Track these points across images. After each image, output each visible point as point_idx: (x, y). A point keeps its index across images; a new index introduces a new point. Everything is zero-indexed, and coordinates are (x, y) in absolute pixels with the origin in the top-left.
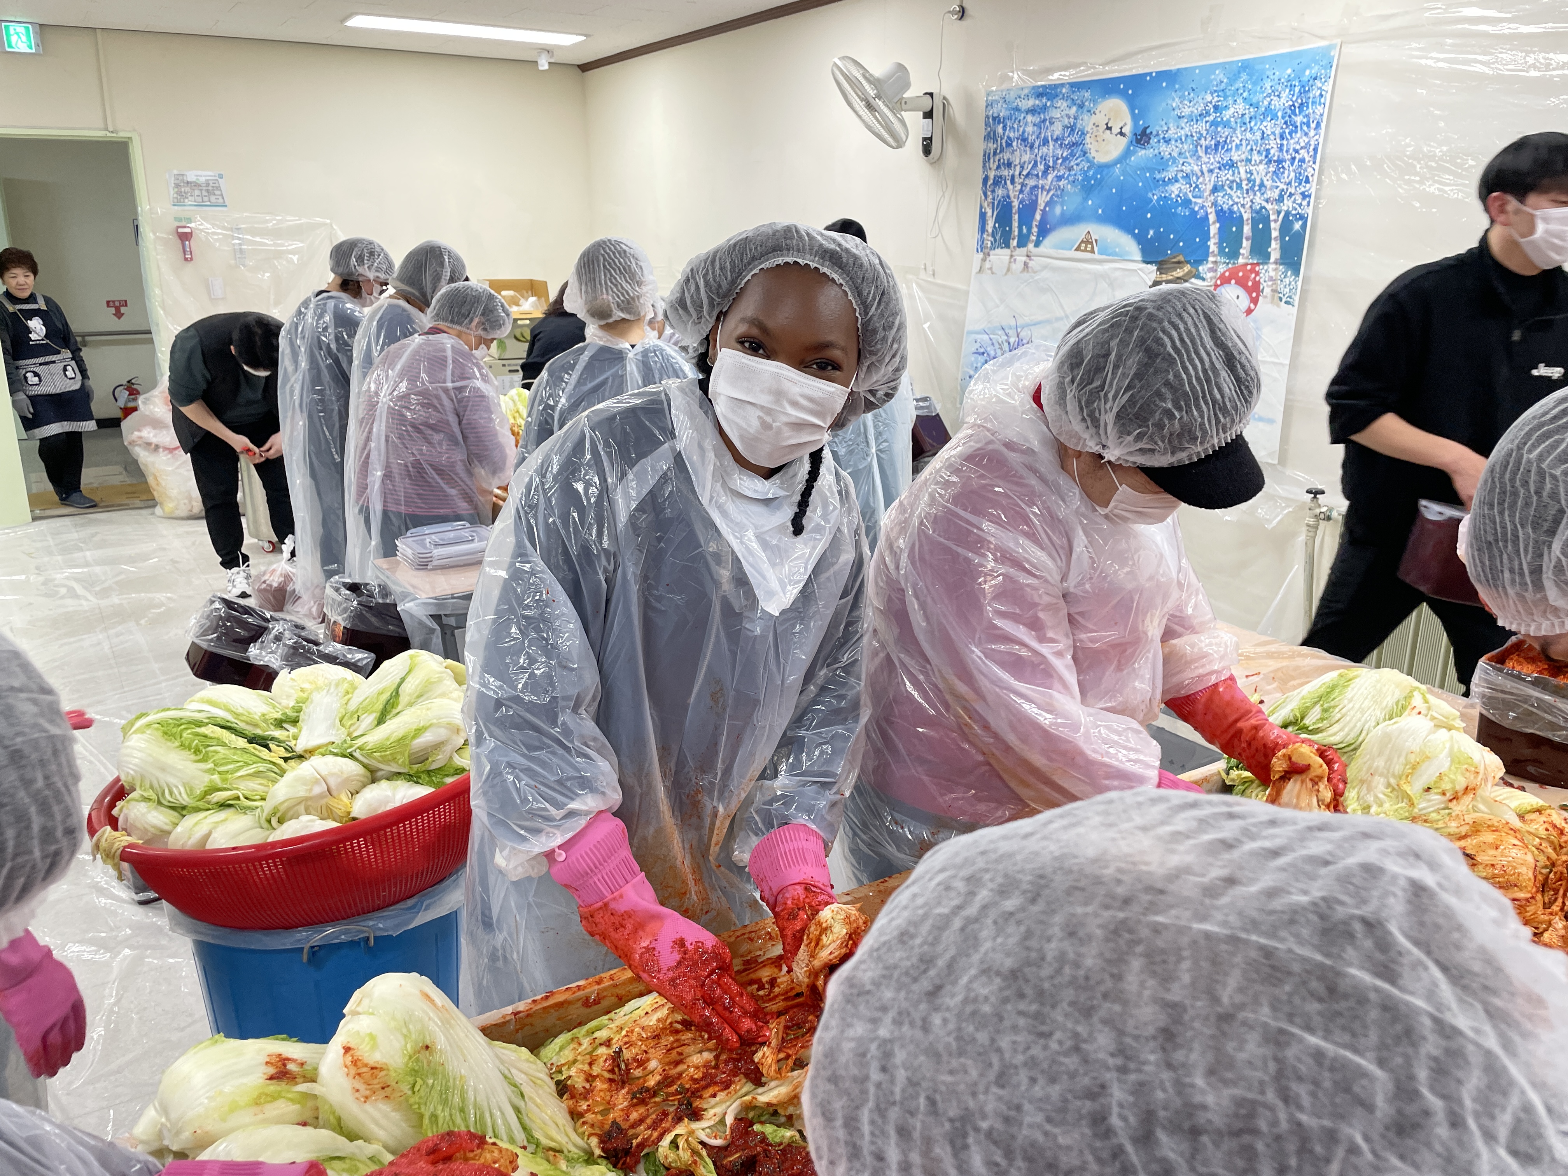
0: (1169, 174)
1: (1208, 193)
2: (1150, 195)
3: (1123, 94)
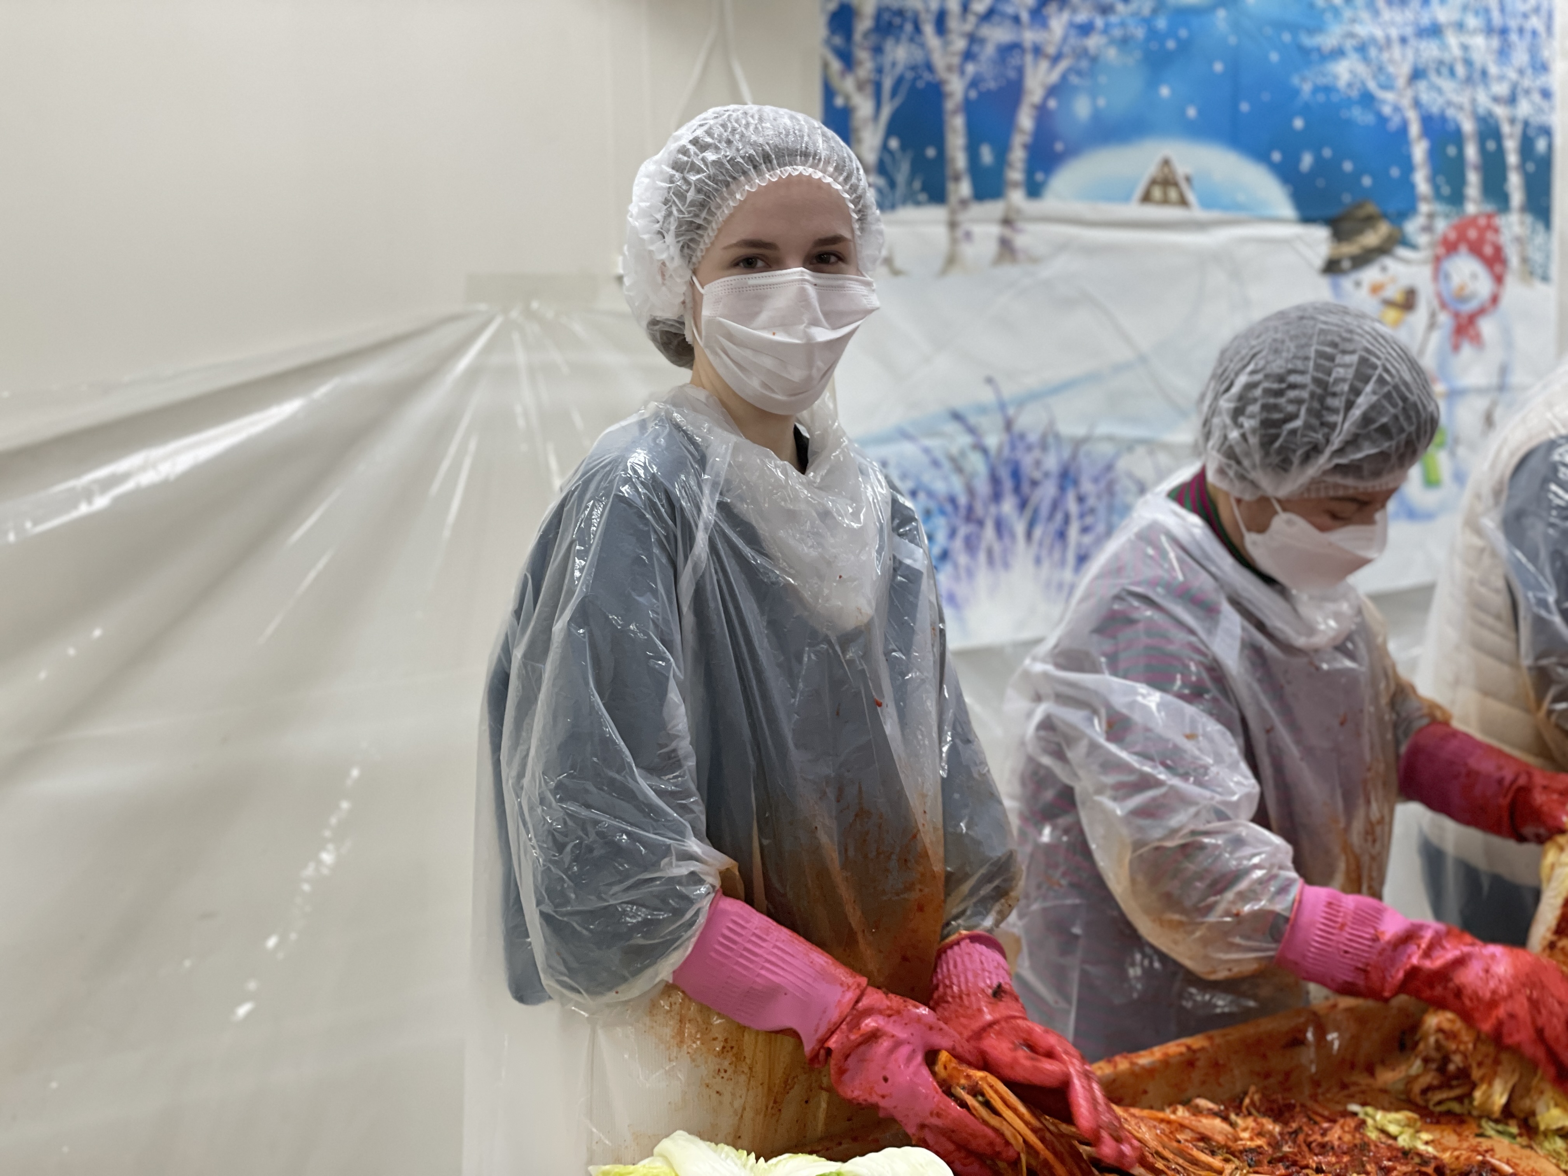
2: (1296, 80)
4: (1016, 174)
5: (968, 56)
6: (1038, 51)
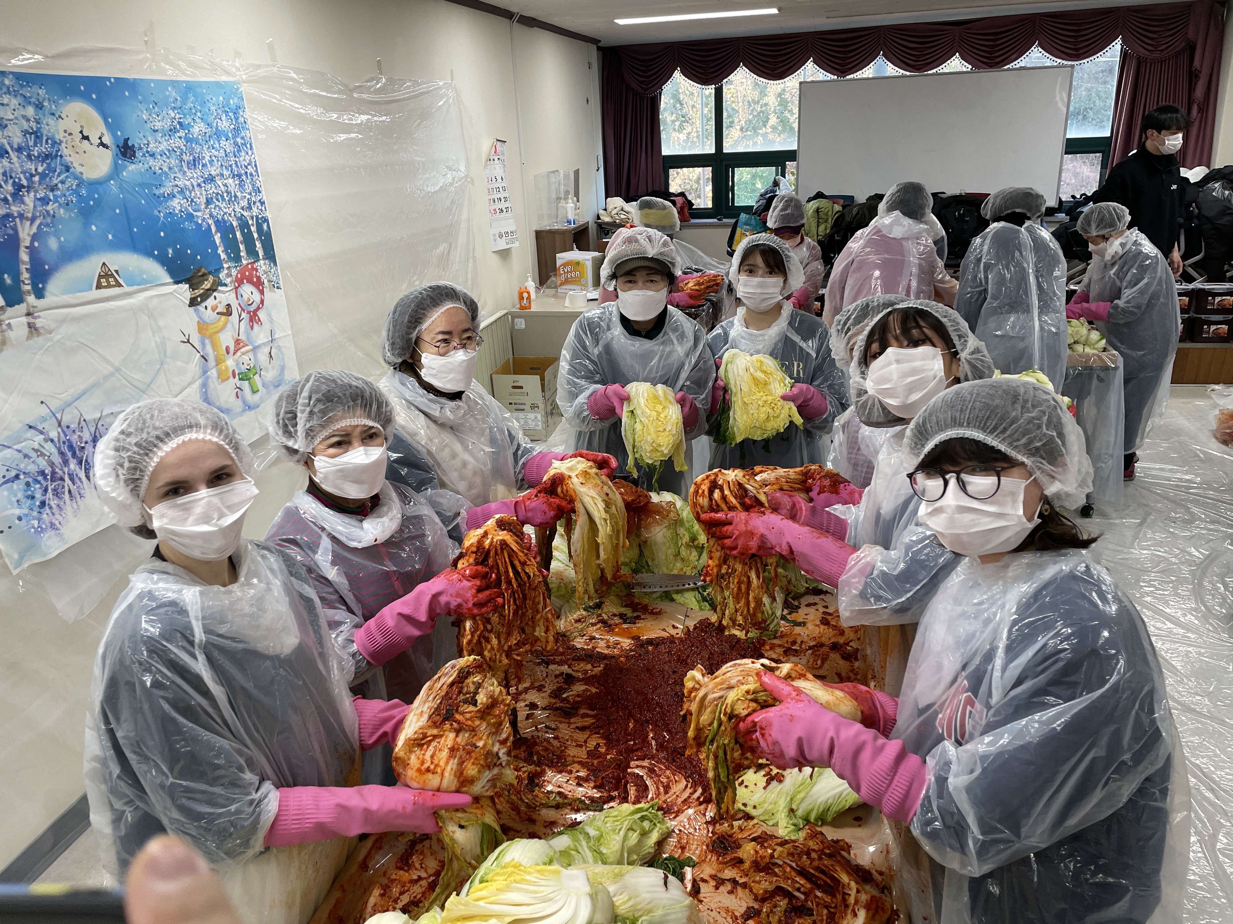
0: (167, 189)
1: (203, 206)
2: (156, 212)
3: (85, 97)
4: (27, 287)
6: (21, 216)
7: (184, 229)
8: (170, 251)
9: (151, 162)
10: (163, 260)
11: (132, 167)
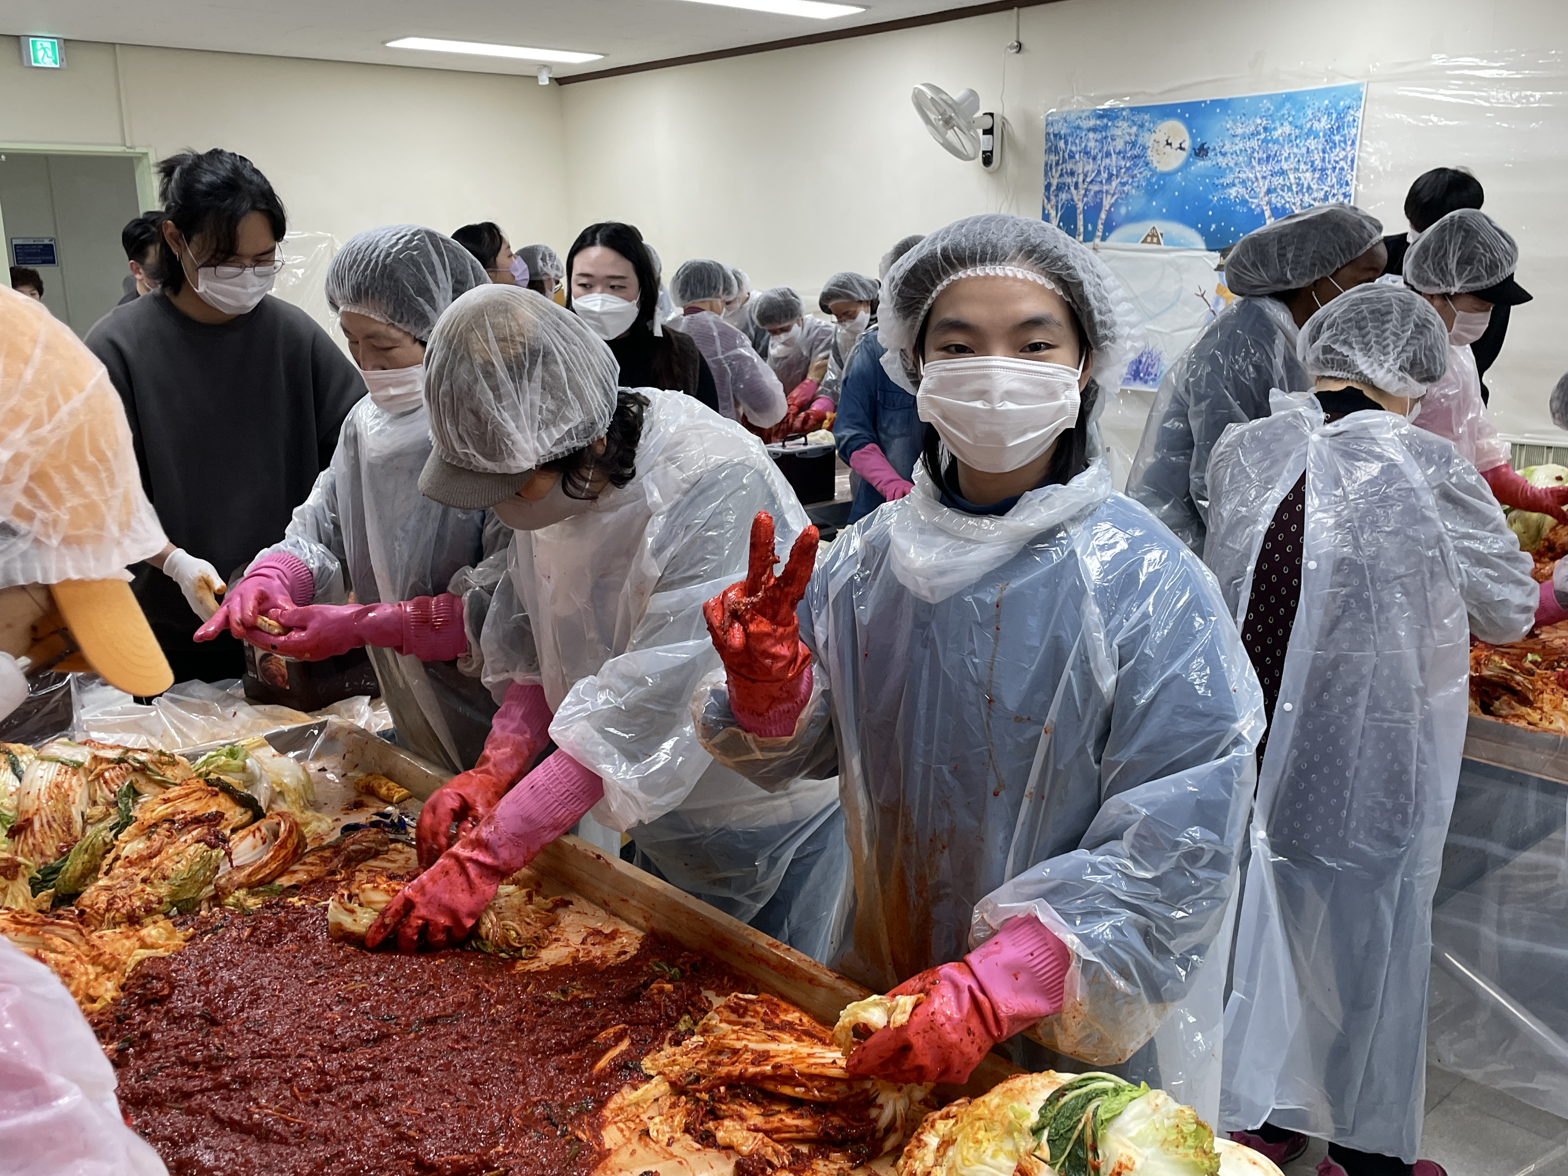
0: (1228, 180)
1: (1262, 195)
2: (1211, 197)
3: (1181, 117)
4: (1099, 234)
5: (1085, 195)
6: (1107, 192)
7: (1234, 211)
8: (1214, 226)
9: (1220, 159)
10: (1204, 233)
11: (1202, 163)
